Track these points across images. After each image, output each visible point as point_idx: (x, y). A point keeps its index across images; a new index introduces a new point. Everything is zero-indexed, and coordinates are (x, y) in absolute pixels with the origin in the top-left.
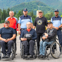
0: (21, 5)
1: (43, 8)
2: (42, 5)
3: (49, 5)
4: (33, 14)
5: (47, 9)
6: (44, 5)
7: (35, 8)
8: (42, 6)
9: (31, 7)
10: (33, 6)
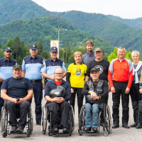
0: (12, 26)
1: (66, 33)
2: (64, 27)
3: (82, 26)
4: (41, 48)
5: (77, 36)
6: (68, 27)
7: (47, 33)
8: (63, 29)
9: (38, 30)
10: (41, 28)
